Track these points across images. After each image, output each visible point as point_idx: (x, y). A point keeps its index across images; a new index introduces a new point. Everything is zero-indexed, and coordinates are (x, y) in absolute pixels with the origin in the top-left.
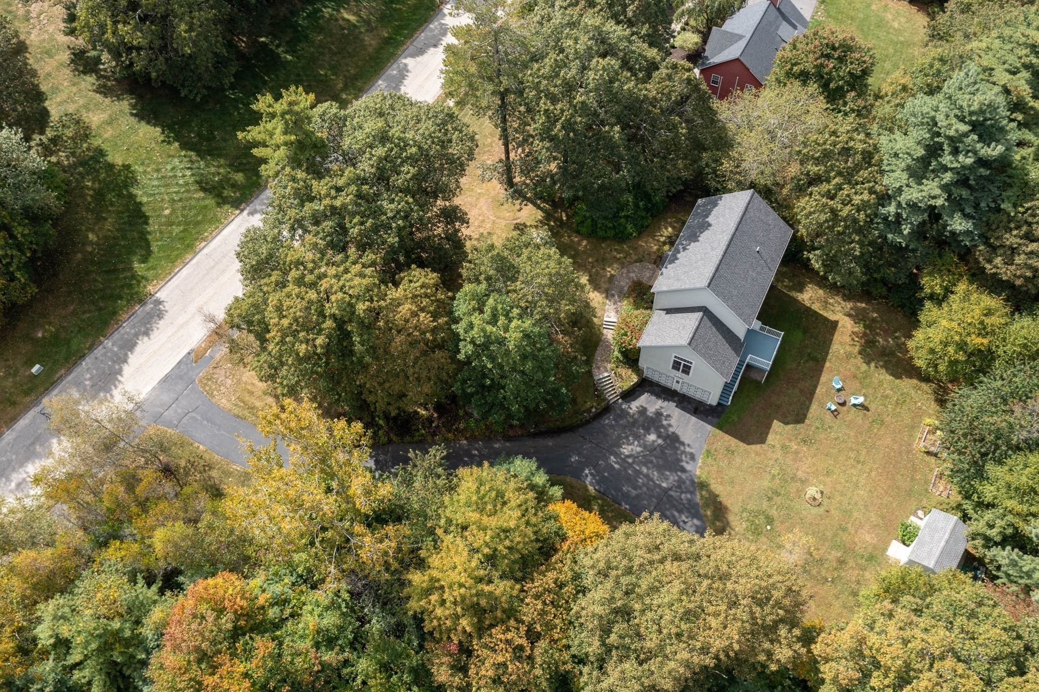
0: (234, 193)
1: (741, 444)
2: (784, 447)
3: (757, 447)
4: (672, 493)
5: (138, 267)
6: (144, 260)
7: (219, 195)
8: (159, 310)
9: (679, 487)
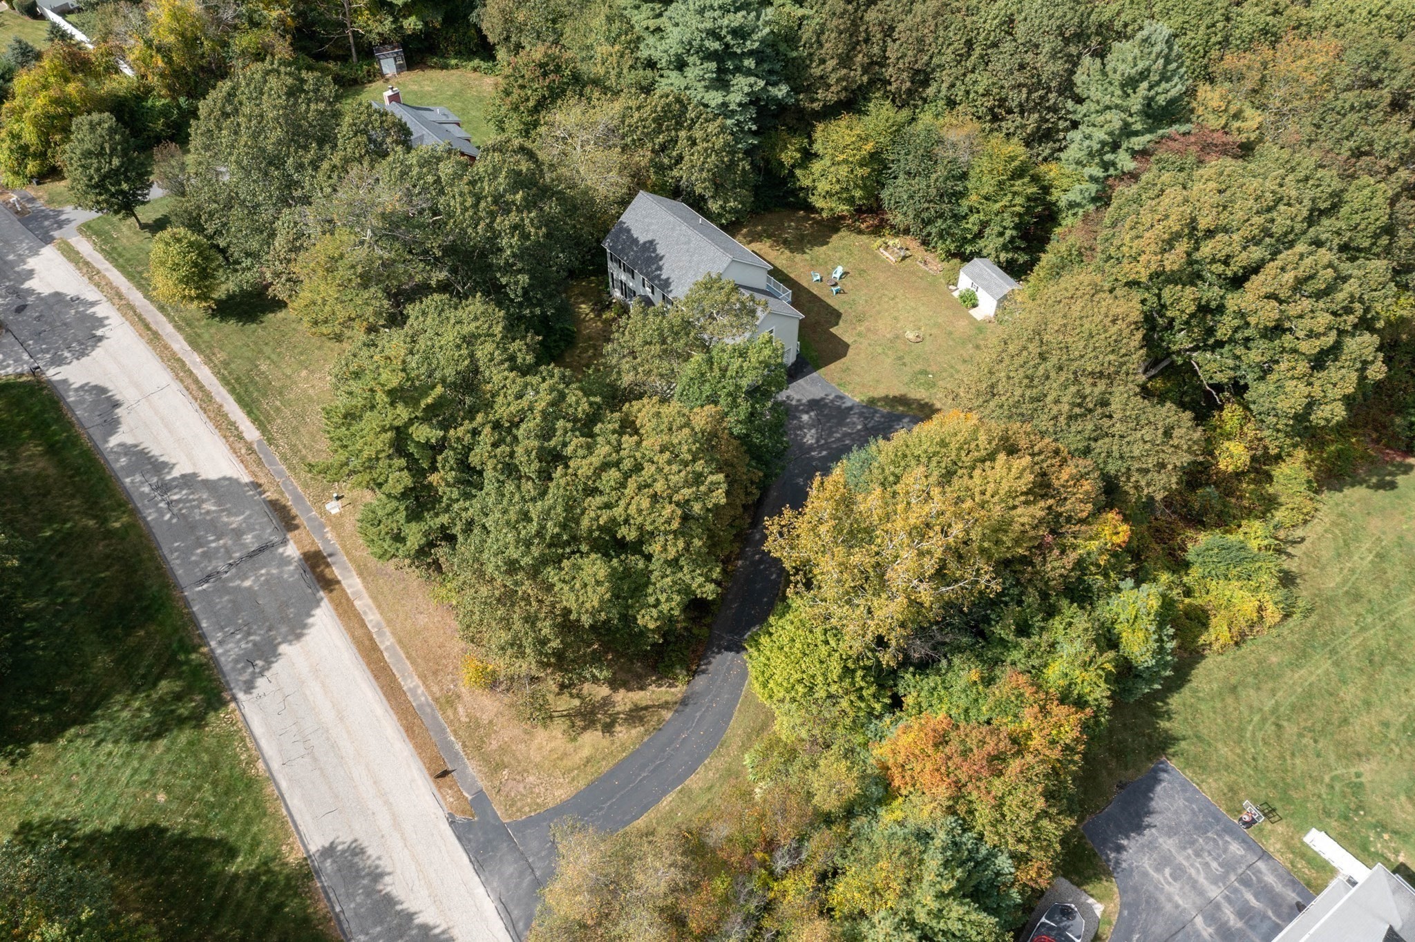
0: (192, 700)
1: (843, 360)
2: (859, 334)
3: (851, 352)
4: (870, 425)
5: (238, 866)
6: (231, 853)
7: (181, 722)
8: (344, 851)
9: (866, 418)
